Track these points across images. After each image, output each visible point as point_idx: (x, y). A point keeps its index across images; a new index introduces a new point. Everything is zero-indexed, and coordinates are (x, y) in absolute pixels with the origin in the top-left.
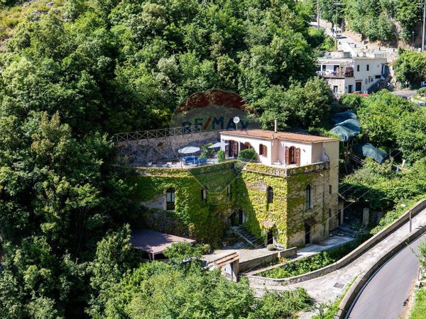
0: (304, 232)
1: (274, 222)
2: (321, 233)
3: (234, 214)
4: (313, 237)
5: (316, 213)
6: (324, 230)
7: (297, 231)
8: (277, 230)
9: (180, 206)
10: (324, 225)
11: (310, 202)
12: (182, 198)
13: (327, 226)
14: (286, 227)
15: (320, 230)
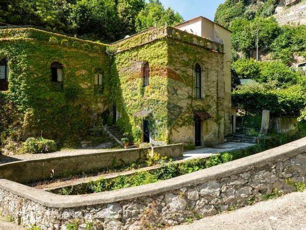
0: (193, 128)
1: (151, 110)
2: (215, 133)
3: (107, 112)
4: (205, 137)
5: (209, 107)
6: (219, 132)
7: (184, 124)
8: (154, 121)
9: (14, 82)
10: (219, 124)
11: (200, 88)
12: (18, 72)
13: (222, 127)
14: (166, 114)
15: (213, 129)
